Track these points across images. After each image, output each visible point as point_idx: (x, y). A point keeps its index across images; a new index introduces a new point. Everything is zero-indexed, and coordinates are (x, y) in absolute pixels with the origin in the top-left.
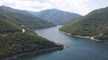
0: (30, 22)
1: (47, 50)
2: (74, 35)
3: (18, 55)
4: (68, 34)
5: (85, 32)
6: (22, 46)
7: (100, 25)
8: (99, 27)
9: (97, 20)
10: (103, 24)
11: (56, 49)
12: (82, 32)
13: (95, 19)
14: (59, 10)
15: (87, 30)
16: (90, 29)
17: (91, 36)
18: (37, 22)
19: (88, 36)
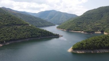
0: (31, 21)
1: (47, 37)
2: (69, 31)
3: (29, 39)
4: (65, 30)
5: (77, 28)
6: (31, 34)
7: (91, 23)
8: (90, 25)
9: (89, 19)
10: (94, 22)
11: (54, 37)
12: (76, 28)
13: (88, 18)
14: (58, 11)
15: (80, 27)
16: (82, 26)
17: (82, 31)
18: (37, 21)
19: (80, 31)
